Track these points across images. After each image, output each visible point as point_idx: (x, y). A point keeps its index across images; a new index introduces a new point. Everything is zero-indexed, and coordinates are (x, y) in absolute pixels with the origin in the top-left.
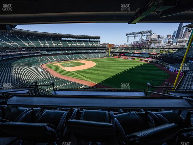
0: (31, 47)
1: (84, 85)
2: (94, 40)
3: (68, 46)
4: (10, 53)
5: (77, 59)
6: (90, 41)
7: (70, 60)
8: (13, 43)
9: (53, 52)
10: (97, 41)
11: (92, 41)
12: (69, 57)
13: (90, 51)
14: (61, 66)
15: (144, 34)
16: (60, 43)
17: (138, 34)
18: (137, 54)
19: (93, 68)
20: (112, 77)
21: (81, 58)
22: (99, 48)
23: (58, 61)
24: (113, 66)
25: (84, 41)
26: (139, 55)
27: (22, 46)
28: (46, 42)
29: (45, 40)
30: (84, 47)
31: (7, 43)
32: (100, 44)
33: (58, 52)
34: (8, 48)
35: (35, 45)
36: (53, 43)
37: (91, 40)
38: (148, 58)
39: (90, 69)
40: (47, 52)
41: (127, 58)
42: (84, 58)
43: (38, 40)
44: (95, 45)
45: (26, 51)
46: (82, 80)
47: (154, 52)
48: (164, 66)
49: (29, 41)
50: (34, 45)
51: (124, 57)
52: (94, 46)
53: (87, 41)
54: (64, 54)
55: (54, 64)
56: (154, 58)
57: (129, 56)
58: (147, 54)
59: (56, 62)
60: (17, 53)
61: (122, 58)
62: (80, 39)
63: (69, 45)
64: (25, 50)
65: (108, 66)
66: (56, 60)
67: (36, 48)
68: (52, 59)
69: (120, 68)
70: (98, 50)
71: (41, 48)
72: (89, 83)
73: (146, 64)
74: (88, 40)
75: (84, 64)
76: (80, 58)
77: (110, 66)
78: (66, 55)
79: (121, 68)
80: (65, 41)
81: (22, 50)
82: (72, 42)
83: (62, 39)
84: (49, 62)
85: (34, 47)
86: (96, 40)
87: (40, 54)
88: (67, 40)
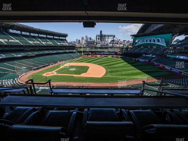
10: (63, 40)
11: (57, 39)
15: (109, 37)
18: (107, 53)
22: (66, 48)
25: (48, 38)
44: (63, 44)
53: (51, 39)
58: (112, 52)
82: (30, 38)
83: (11, 31)
88: (20, 34)
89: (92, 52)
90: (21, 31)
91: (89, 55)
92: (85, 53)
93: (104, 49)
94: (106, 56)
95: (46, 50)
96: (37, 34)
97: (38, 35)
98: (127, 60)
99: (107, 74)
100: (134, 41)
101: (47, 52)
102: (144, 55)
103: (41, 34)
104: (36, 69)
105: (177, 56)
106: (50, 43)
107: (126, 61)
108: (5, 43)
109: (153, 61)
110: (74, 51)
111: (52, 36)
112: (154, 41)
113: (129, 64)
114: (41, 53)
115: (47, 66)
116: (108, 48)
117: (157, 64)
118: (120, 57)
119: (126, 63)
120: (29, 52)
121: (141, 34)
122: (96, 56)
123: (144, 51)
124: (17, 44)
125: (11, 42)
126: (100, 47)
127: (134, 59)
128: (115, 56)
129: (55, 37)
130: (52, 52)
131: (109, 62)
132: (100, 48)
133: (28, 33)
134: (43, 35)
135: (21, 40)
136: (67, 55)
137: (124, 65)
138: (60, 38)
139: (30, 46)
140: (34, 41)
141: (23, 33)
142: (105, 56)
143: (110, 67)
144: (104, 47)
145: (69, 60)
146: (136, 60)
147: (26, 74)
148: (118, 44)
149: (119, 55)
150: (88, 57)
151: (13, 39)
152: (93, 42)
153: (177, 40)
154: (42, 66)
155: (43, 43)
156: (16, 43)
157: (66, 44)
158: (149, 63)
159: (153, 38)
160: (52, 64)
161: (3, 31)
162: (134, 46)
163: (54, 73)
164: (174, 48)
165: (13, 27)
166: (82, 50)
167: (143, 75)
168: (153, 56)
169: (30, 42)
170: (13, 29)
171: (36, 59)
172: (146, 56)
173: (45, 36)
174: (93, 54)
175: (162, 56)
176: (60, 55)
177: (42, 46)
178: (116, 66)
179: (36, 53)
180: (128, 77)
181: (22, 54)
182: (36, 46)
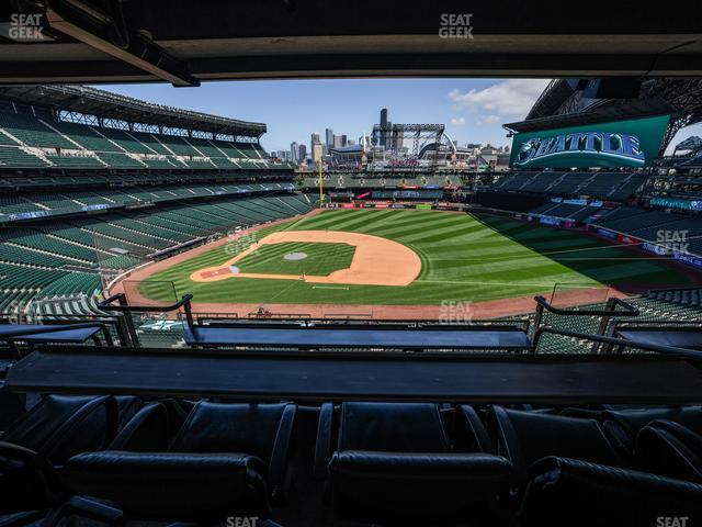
6: (219, 144)
10: (249, 146)
11: (228, 145)
18: (409, 192)
25: (194, 141)
26: (414, 194)
52: (248, 167)
53: (206, 143)
58: (436, 190)
88: (95, 127)
89: (358, 191)
90: (100, 115)
91: (347, 201)
92: (332, 195)
93: (400, 177)
94: (409, 203)
95: (188, 184)
96: (155, 127)
97: (161, 132)
98: (492, 220)
99: (428, 273)
100: (517, 145)
101: (192, 192)
102: (558, 200)
103: (170, 126)
104: (160, 255)
105: (695, 203)
106: (203, 158)
107: (490, 225)
108: (48, 161)
109: (595, 222)
110: (291, 187)
111: (210, 134)
112: (597, 146)
113: (504, 233)
114: (173, 195)
115: (198, 243)
116: (417, 173)
117: (612, 235)
118: (464, 210)
119: (490, 231)
120: (131, 193)
121: (544, 117)
122: (373, 206)
123: (555, 183)
124: (90, 166)
125: (69, 159)
126: (387, 173)
127: (519, 215)
128: (445, 205)
129: (219, 137)
130: (210, 191)
131: (425, 229)
132: (387, 175)
133: (125, 123)
134: (175, 130)
135: (102, 148)
136: (267, 205)
137: (488, 240)
138: (240, 139)
139: (131, 172)
140: (147, 152)
141: (109, 123)
142: (407, 206)
143: (432, 245)
144: (402, 172)
145: (273, 221)
146: (525, 218)
147: (128, 275)
148: (449, 158)
149: (460, 199)
150: (342, 210)
151: (74, 147)
152: (356, 154)
153: (691, 139)
154: (180, 244)
155: (180, 158)
156: (84, 159)
157: (262, 161)
158: (580, 229)
159: (590, 134)
160: (216, 239)
161: (38, 116)
162: (517, 166)
163: (228, 271)
164: (679, 171)
165: (72, 103)
166: (319, 182)
167: (565, 276)
168: (592, 204)
169: (134, 156)
170: (70, 111)
171: (156, 217)
172: (566, 202)
173: (183, 133)
174: (363, 199)
175: (627, 205)
176: (240, 203)
177: (176, 172)
178: (454, 241)
179: (156, 196)
180: (510, 284)
181: (105, 202)
182: (154, 172)
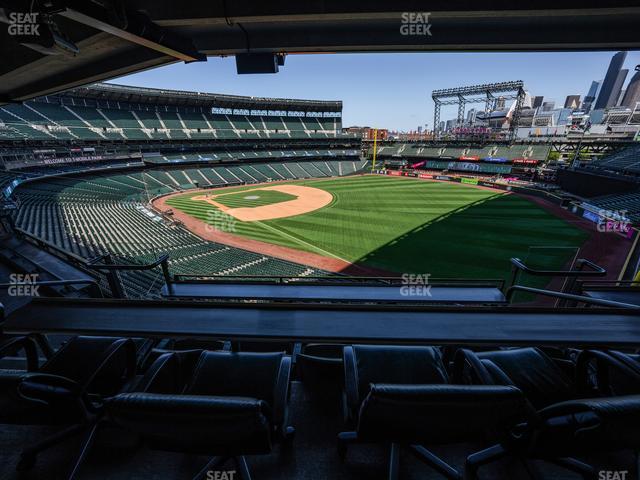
0: (113, 138)
1: (311, 268)
2: (319, 115)
3: (233, 137)
4: (47, 162)
5: (265, 180)
6: (306, 120)
7: (243, 184)
8: (54, 128)
9: (184, 157)
10: (331, 120)
11: (313, 120)
12: (240, 174)
13: (307, 154)
14: (216, 204)
15: (494, 94)
16: (208, 128)
17: (476, 92)
18: (467, 164)
19: (327, 210)
20: (396, 240)
21: (280, 178)
22: (338, 143)
23: (205, 188)
24: (391, 205)
25: (287, 119)
26: (473, 167)
27: (84, 138)
28: (162, 122)
29: (158, 116)
30: (286, 140)
31: (34, 127)
32: (340, 128)
33: (200, 158)
34: (39, 144)
35: (125, 132)
36: (184, 125)
37: (310, 114)
38: (505, 176)
39: (315, 214)
40: (165, 158)
41: (435, 177)
42: (288, 176)
43: (134, 114)
44: (324, 131)
45: (98, 153)
46: (299, 249)
47: (529, 154)
48: (566, 203)
49: (104, 119)
50: (122, 132)
51: (422, 174)
52: (320, 137)
53: (296, 119)
54: (221, 164)
55: (193, 199)
56: (528, 176)
57: (440, 170)
58: (501, 163)
59: (198, 190)
60: (69, 160)
61: (416, 176)
62: (274, 110)
63: (237, 132)
64: (93, 149)
65: (376, 205)
66: (197, 184)
67: (129, 142)
68: (184, 181)
69: (415, 210)
70: (335, 148)
71: (144, 142)
72: (323, 261)
73: (501, 199)
74: (302, 114)
75: (295, 197)
76: (276, 178)
77: (383, 205)
78: (226, 167)
79: (421, 210)
80: (221, 117)
81: (86, 149)
82: (245, 121)
83: (215, 111)
84: (175, 191)
85: (120, 142)
86: (327, 115)
87: (142, 164)
88: (229, 116)
89: (413, 160)
90: (233, 108)
92: (388, 162)
93: (464, 147)
94: (457, 176)
96: (264, 112)
97: (268, 114)
101: (270, 154)
110: (355, 153)
120: (229, 152)
125: (201, 134)
132: (450, 144)
135: (222, 127)
139: (233, 140)
140: (248, 128)
141: (237, 112)
142: (451, 179)
155: (268, 132)
156: (208, 134)
170: (216, 108)
171: (238, 168)
173: (283, 113)
174: (413, 168)
179: (244, 155)
181: (213, 157)
